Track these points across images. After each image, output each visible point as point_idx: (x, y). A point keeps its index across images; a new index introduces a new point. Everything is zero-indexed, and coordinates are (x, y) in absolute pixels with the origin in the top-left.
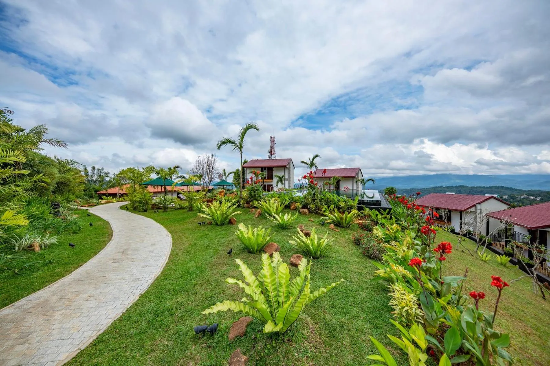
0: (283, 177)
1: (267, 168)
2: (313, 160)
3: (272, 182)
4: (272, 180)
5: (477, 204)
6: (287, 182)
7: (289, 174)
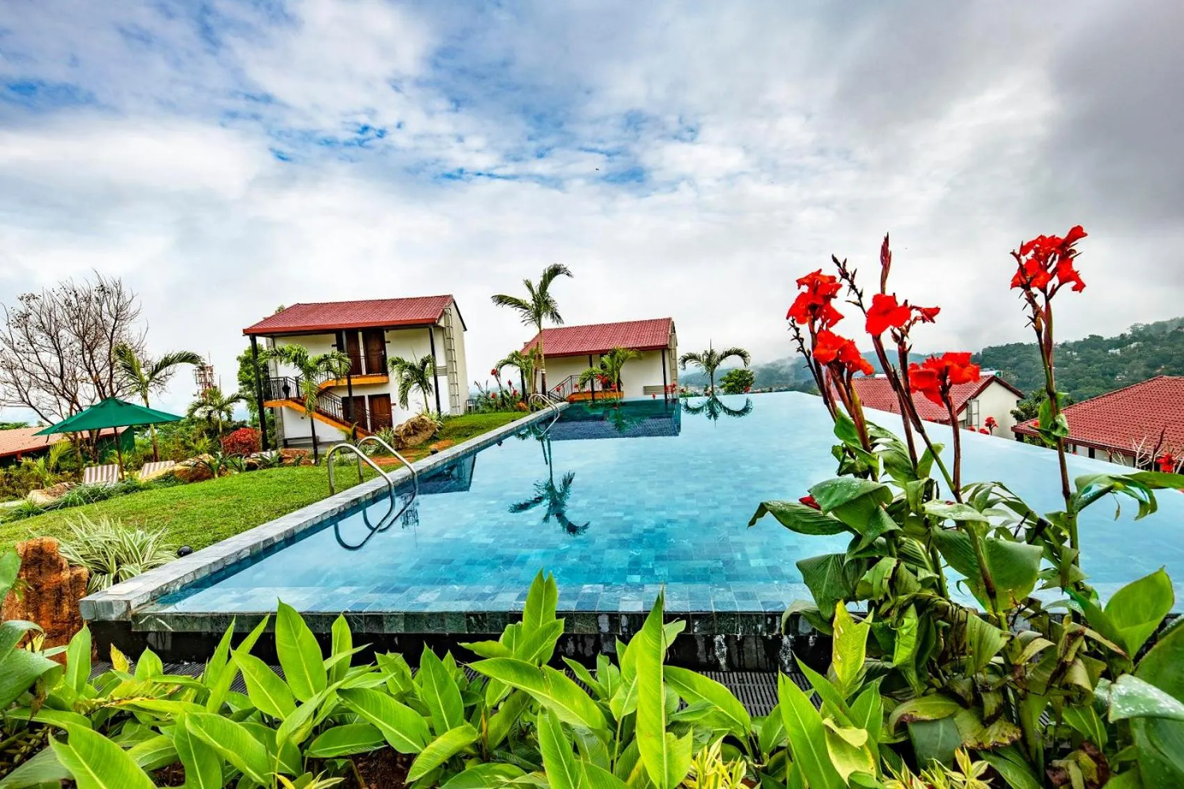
0: (428, 365)
1: (360, 334)
2: (544, 286)
3: (387, 383)
4: (384, 379)
5: (970, 399)
6: (443, 381)
7: (449, 350)
